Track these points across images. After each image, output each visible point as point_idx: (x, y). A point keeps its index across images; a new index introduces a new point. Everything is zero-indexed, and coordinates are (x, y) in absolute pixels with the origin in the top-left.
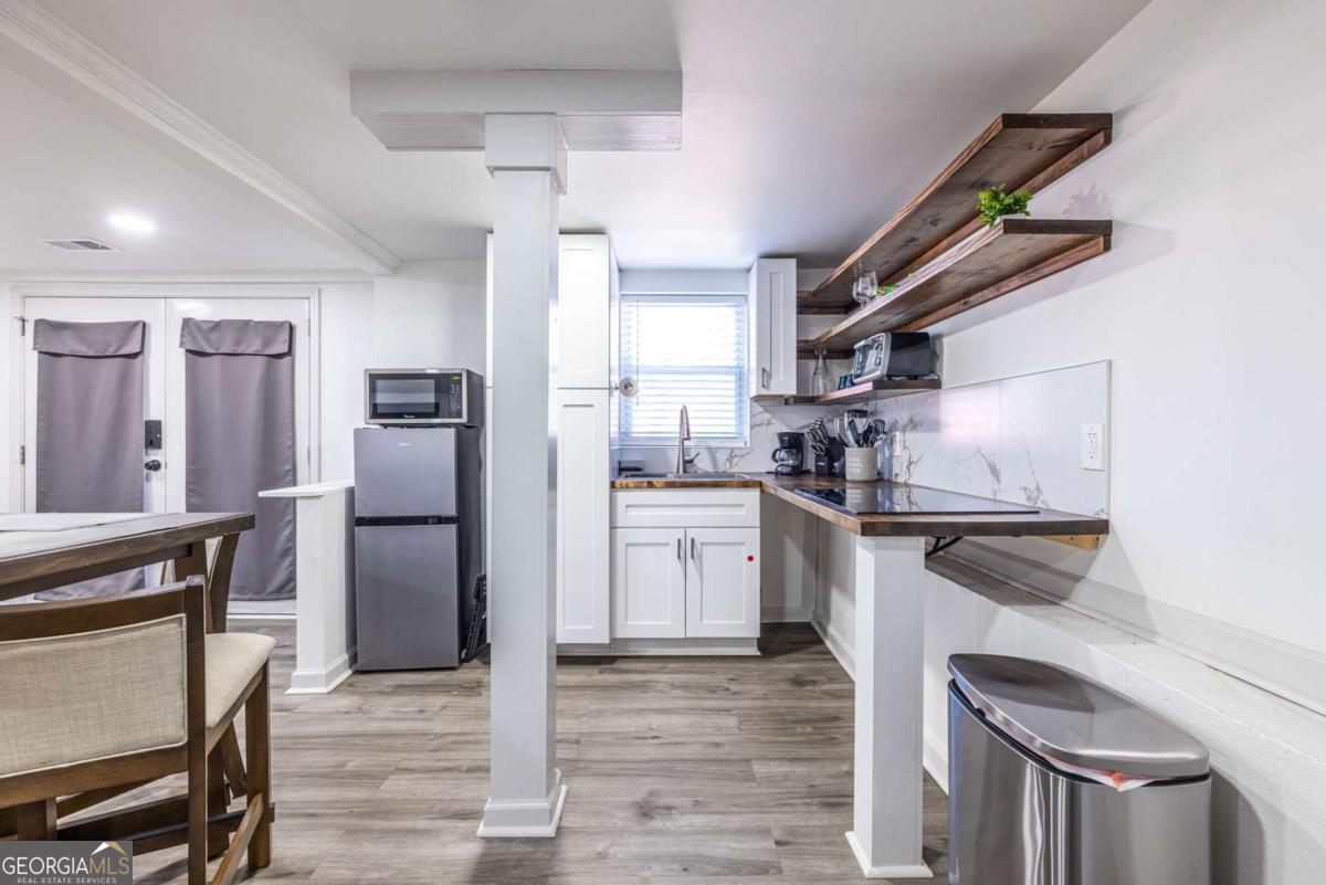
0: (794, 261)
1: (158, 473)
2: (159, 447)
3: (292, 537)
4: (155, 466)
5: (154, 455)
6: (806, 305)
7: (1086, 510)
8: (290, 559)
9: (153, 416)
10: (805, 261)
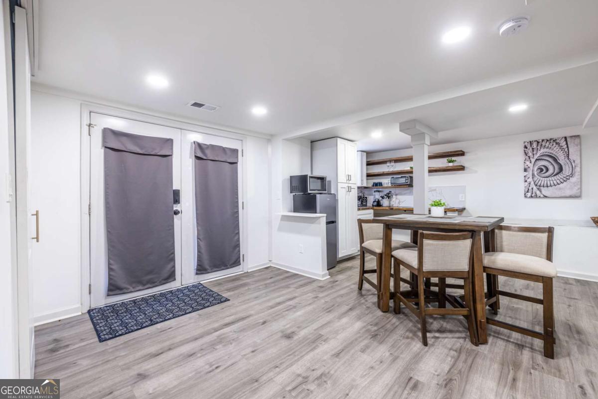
0: (365, 153)
1: (178, 216)
2: (179, 203)
3: (238, 240)
4: (176, 213)
5: (176, 207)
6: (369, 164)
7: (461, 206)
8: (238, 249)
9: (174, 188)
10: (369, 153)
